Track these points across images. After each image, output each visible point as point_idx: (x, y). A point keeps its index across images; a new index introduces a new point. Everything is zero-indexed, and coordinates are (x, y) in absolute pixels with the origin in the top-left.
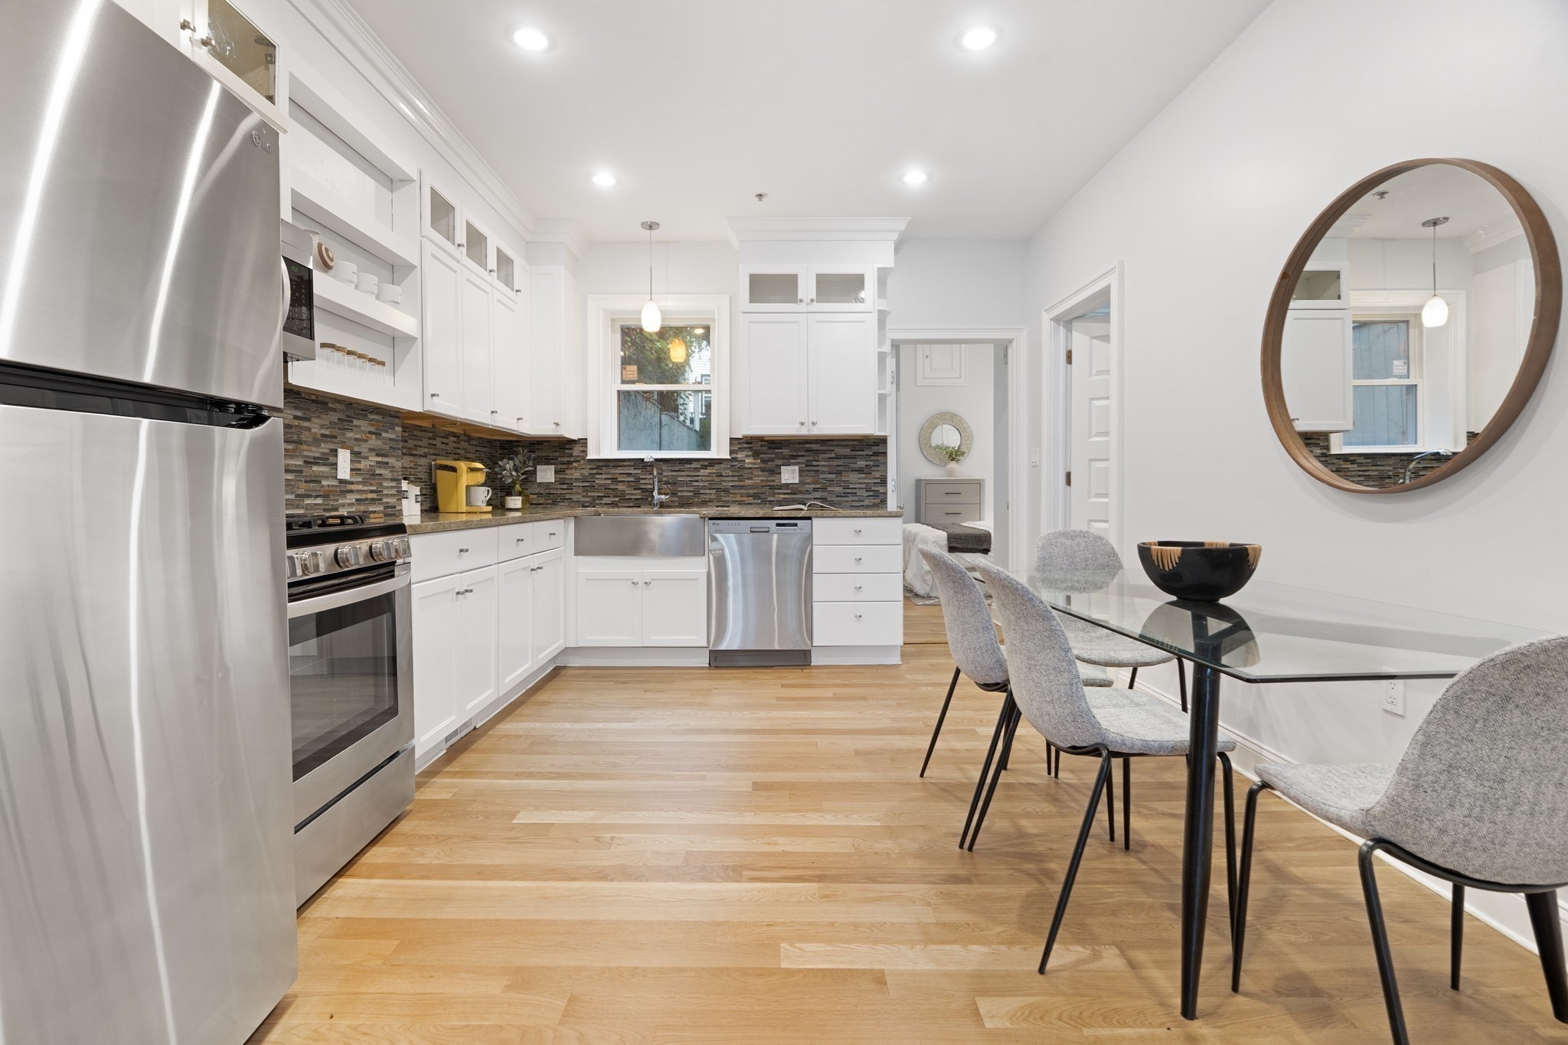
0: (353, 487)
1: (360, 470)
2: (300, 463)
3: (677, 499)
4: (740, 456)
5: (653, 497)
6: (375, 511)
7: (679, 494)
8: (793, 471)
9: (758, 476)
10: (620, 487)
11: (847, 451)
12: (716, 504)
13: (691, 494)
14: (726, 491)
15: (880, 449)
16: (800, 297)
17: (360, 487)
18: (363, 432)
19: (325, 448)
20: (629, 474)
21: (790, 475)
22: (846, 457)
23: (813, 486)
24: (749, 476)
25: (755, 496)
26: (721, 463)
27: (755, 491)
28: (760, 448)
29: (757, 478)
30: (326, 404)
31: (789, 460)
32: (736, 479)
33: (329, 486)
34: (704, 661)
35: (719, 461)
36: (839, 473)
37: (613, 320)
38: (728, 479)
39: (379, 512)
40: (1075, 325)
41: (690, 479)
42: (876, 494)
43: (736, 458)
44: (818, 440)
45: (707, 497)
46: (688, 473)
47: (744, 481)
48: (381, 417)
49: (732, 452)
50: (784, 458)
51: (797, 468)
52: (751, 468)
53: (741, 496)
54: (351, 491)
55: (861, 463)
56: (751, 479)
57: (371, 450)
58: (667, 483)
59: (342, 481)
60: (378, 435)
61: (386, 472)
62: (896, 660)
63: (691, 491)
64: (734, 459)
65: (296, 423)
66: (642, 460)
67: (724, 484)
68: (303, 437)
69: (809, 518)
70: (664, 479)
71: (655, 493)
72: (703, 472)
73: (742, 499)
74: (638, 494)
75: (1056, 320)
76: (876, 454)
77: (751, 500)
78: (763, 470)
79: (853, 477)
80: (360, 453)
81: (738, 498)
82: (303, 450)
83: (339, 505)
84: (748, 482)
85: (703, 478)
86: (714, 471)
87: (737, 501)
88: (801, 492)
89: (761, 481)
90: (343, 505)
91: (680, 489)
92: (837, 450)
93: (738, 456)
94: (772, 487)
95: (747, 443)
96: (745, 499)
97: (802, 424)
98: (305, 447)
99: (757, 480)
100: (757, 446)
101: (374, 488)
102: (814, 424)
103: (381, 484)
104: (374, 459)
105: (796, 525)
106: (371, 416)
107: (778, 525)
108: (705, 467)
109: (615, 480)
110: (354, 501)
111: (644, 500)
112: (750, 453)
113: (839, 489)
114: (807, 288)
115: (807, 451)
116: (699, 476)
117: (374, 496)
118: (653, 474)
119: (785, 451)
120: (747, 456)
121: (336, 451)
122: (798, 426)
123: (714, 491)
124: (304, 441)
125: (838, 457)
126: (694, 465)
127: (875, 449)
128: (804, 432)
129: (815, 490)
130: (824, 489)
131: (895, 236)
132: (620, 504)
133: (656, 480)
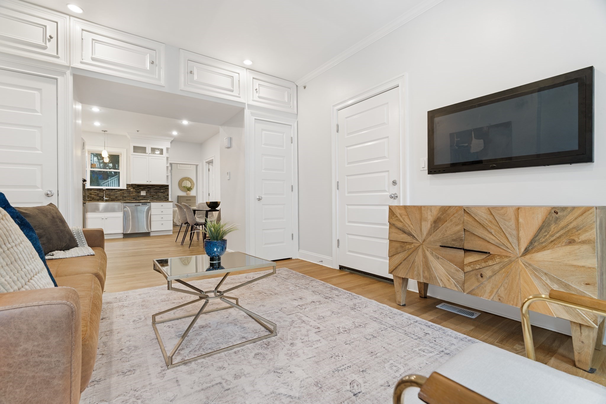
4: (129, 188)
5: (104, 198)
7: (111, 198)
8: (144, 192)
10: (92, 196)
11: (158, 188)
14: (125, 197)
15: (167, 188)
16: (147, 153)
20: (96, 193)
21: (143, 193)
22: (158, 189)
23: (149, 196)
25: (134, 198)
31: (143, 190)
32: (128, 194)
34: (122, 236)
35: (123, 190)
36: (157, 193)
38: (126, 194)
40: (210, 164)
41: (114, 194)
42: (166, 198)
44: (151, 185)
45: (120, 199)
46: (114, 192)
47: (130, 195)
49: (127, 187)
50: (142, 189)
51: (145, 192)
52: (132, 191)
55: (162, 191)
56: (132, 194)
58: (107, 195)
62: (171, 233)
63: (115, 197)
64: (127, 189)
66: (102, 189)
69: (150, 203)
71: (104, 197)
72: (118, 192)
74: (98, 198)
75: (206, 162)
76: (166, 189)
77: (132, 199)
78: (136, 192)
79: (160, 194)
81: (129, 199)
84: (132, 195)
85: (118, 194)
86: (122, 192)
88: (146, 197)
91: (112, 196)
92: (156, 188)
94: (138, 196)
95: (131, 185)
97: (147, 181)
99: (134, 194)
100: (134, 186)
102: (150, 181)
105: (146, 204)
107: (142, 204)
109: (91, 194)
111: (101, 199)
113: (156, 197)
114: (148, 150)
115: (148, 187)
118: (103, 192)
119: (142, 188)
120: (131, 188)
122: (146, 182)
123: (122, 197)
125: (156, 189)
126: (116, 190)
127: (166, 187)
128: (148, 183)
129: (150, 197)
130: (153, 197)
131: (171, 141)
133: (104, 194)
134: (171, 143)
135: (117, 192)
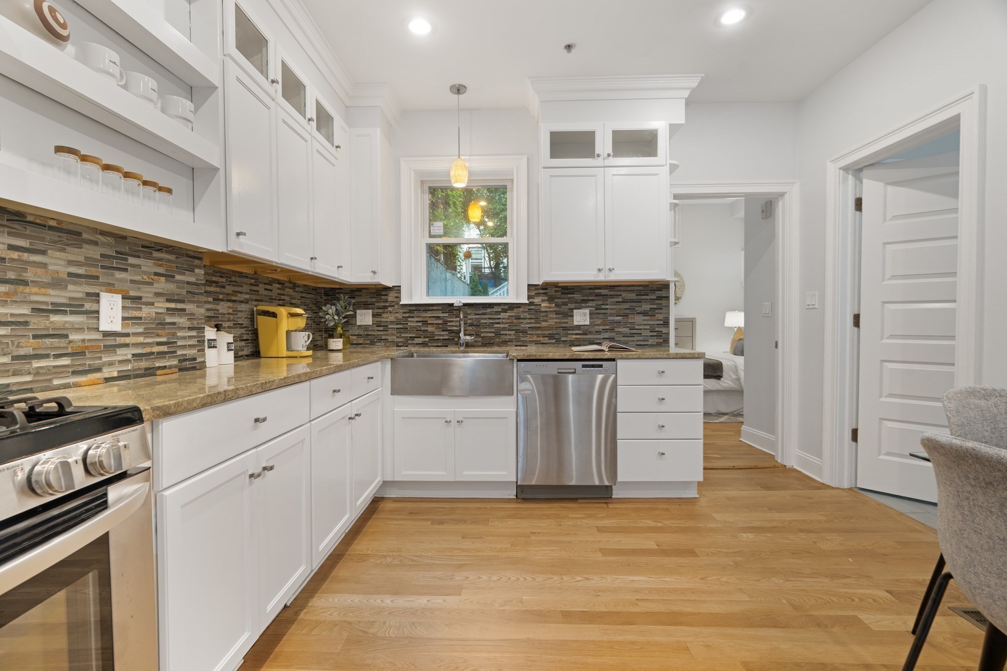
0: (127, 340)
1: (140, 318)
2: (25, 310)
3: (480, 339)
4: (537, 300)
5: (459, 337)
6: (165, 367)
7: (482, 335)
8: (585, 314)
9: (553, 318)
10: (430, 329)
11: (633, 296)
12: (515, 344)
13: (493, 335)
14: (524, 332)
15: (663, 293)
16: (597, 152)
17: (141, 339)
18: (145, 273)
19: (76, 291)
20: (438, 318)
21: (581, 317)
22: (632, 301)
23: (602, 327)
24: (545, 318)
25: (551, 337)
26: (520, 307)
27: (551, 332)
28: (554, 293)
29: (552, 320)
30: (79, 234)
31: (581, 304)
32: (533, 321)
33: (83, 340)
34: (511, 494)
35: (518, 305)
36: (626, 315)
37: (422, 182)
38: (526, 321)
39: (170, 367)
40: (865, 172)
41: (491, 321)
42: (659, 335)
43: (533, 302)
44: (607, 286)
45: (507, 337)
46: (490, 316)
47: (540, 323)
48: (175, 256)
49: (529, 297)
50: (576, 302)
51: (587, 311)
52: (546, 312)
53: (537, 337)
54: (126, 345)
55: (646, 307)
56: (546, 321)
57: (158, 295)
58: (471, 325)
59: (107, 334)
60: (169, 277)
61: (182, 321)
62: (693, 493)
63: (493, 332)
64: (531, 304)
65: (15, 255)
66: (452, 305)
67: (522, 326)
68: (29, 275)
69: (613, 360)
70: (469, 322)
71: (462, 335)
72: (503, 315)
73: (538, 339)
74: (445, 335)
75: (846, 169)
76: (659, 298)
77: (546, 340)
78: (557, 313)
79: (639, 319)
80: (140, 298)
81: (535, 338)
82: (30, 294)
83: (104, 364)
84: (544, 324)
85: (504, 321)
86: (514, 314)
87: (534, 341)
88: (591, 333)
89: (556, 322)
90: (111, 364)
91: (483, 330)
92: (624, 295)
93: (535, 301)
94: (565, 329)
95: (543, 289)
96: (541, 339)
97: (599, 270)
98: (35, 290)
99: (551, 322)
100: (551, 292)
101: (164, 339)
102: (610, 270)
103: (174, 334)
104: (162, 305)
105: (601, 366)
106: (156, 254)
107: (584, 366)
108: (505, 311)
109: (425, 323)
110: (130, 357)
111: (452, 340)
112: (546, 298)
113: (625, 330)
114: (604, 144)
115: (597, 296)
116: (499, 319)
117: (164, 348)
118: (459, 317)
119: (577, 296)
120: (543, 301)
121: (98, 295)
122: (595, 272)
123: (513, 332)
124: (32, 281)
125: (625, 301)
126: (496, 309)
127: (658, 293)
128: (601, 278)
129: (606, 330)
130: (612, 330)
131: (686, 94)
132: (430, 344)
133: (462, 322)
134: (689, 103)
135: (498, 313)
